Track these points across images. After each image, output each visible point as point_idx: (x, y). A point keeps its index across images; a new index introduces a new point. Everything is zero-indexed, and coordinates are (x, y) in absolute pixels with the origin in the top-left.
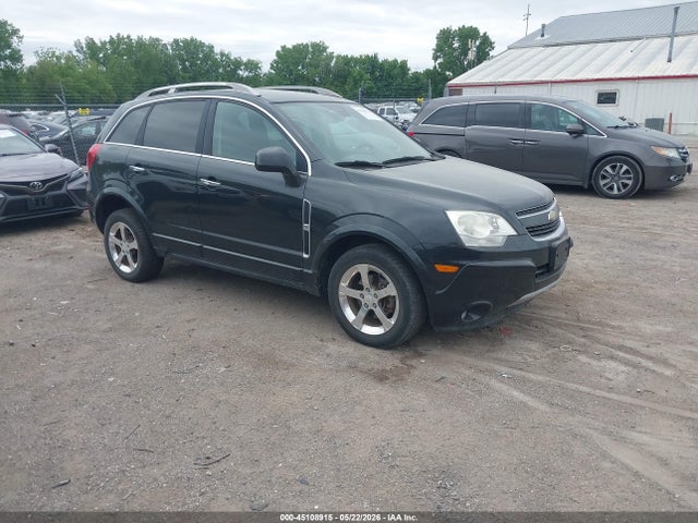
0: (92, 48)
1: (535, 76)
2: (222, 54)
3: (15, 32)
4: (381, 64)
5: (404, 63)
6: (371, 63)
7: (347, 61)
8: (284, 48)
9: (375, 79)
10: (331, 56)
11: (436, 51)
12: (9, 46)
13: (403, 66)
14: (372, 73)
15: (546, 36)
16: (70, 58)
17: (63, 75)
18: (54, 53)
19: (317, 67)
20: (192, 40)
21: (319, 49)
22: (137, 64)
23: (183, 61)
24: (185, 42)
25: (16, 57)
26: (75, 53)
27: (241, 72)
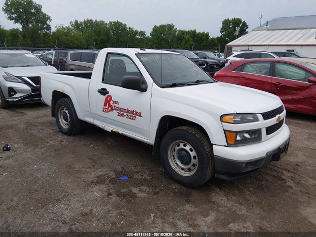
0: (77, 25)
1: (262, 43)
2: (130, 28)
3: (49, 18)
4: (198, 34)
5: (207, 34)
6: (193, 34)
7: (183, 33)
8: (155, 26)
9: (195, 41)
10: (176, 31)
11: (222, 29)
12: (46, 24)
13: (207, 35)
14: (193, 38)
15: (268, 26)
16: (68, 28)
17: (66, 36)
18: (63, 27)
19: (170, 35)
20: (117, 22)
21: (171, 27)
22: (95, 31)
23: (114, 31)
24: (115, 23)
25: (49, 28)
26: (71, 27)
27: (137, 37)
